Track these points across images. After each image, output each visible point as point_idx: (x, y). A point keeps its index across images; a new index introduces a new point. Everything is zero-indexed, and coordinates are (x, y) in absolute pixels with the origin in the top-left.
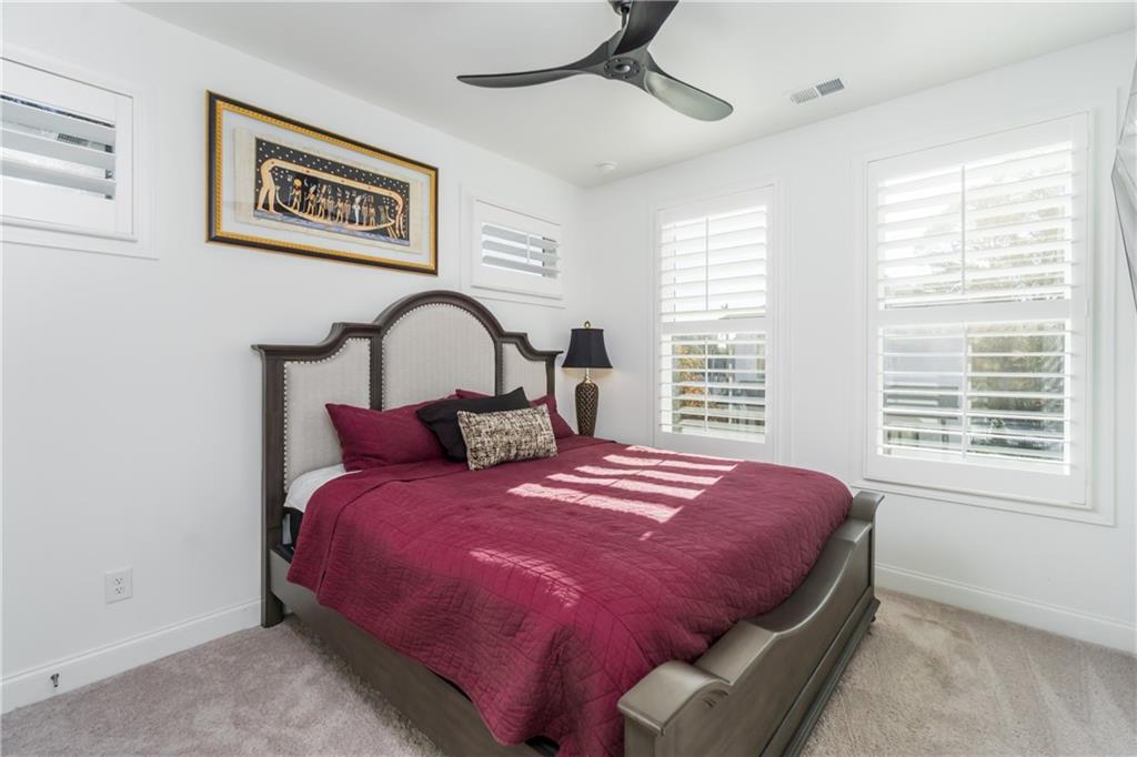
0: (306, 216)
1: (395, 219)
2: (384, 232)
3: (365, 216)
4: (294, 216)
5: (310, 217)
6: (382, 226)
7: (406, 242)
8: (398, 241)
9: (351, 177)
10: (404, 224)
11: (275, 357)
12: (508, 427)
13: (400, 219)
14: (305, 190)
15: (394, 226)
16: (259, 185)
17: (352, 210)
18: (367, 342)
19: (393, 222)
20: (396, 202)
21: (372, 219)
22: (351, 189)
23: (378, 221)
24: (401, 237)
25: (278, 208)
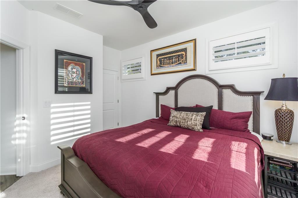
0: (164, 66)
1: (183, 59)
2: (180, 63)
3: (176, 61)
4: (162, 66)
5: (165, 66)
6: (180, 62)
7: (186, 64)
8: (184, 64)
9: (172, 54)
10: (185, 59)
11: (158, 94)
12: (178, 116)
13: (184, 58)
14: (164, 60)
15: (183, 61)
16: (157, 63)
17: (173, 61)
18: (174, 91)
19: (182, 60)
20: (183, 54)
21: (177, 61)
22: (172, 56)
23: (179, 61)
24: (185, 63)
25: (160, 66)
